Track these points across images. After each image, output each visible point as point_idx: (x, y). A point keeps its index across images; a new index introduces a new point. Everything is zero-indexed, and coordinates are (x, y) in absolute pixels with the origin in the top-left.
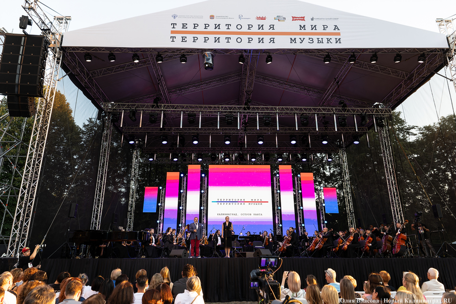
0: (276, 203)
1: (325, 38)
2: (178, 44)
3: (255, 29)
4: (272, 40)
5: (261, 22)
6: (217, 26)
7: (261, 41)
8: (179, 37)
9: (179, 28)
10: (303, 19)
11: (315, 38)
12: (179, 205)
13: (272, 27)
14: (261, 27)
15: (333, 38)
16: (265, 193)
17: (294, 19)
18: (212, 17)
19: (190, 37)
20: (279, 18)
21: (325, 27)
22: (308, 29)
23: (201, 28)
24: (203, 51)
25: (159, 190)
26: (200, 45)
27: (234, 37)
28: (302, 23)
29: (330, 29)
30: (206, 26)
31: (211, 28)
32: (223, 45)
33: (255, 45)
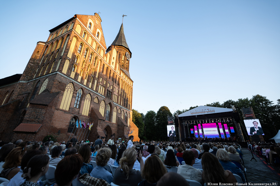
0: (219, 131)
2: (192, 115)
3: (202, 112)
4: (205, 113)
6: (197, 112)
12: (198, 132)
16: (216, 129)
19: (193, 114)
23: (194, 112)
24: (195, 116)
25: (193, 130)
26: (195, 115)
28: (209, 110)
29: (213, 111)
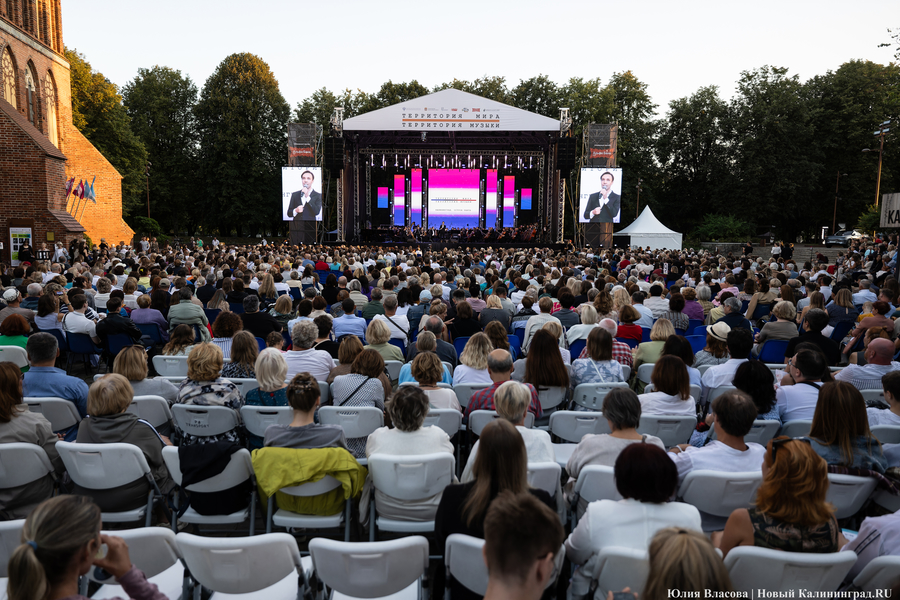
0: (483, 201)
1: (490, 123)
3: (450, 118)
4: (460, 125)
5: (454, 113)
6: (429, 116)
7: (454, 125)
8: (407, 123)
9: (407, 117)
10: (478, 110)
11: (484, 123)
12: (406, 203)
13: (460, 116)
14: (454, 116)
15: (495, 123)
16: (475, 193)
17: (474, 110)
18: (426, 109)
19: (413, 124)
20: (465, 110)
21: (491, 116)
22: (481, 118)
23: (419, 117)
24: (420, 132)
25: (389, 192)
26: (418, 128)
27: (438, 123)
28: (478, 113)
29: (494, 118)
30: (423, 115)
31: (425, 117)
32: (432, 128)
33: (450, 129)
